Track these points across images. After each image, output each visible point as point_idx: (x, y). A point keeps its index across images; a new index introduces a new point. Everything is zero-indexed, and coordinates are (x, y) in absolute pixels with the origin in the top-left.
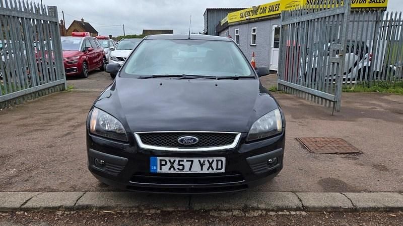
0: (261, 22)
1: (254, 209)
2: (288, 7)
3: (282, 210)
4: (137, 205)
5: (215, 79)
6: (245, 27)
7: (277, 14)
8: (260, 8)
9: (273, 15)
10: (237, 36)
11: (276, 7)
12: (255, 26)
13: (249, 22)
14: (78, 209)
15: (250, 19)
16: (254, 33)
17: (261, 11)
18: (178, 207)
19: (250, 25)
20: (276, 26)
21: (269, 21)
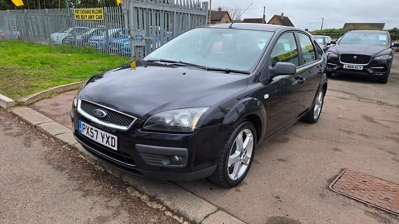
1: (159, 202)
3: (179, 215)
5: (205, 69)
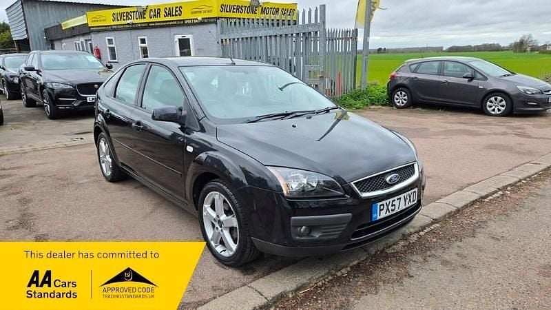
0: (154, 30)
2: (196, 12)
4: (327, 271)
6: (126, 35)
7: (180, 21)
8: (149, 10)
9: (172, 21)
10: (110, 48)
11: (176, 11)
12: (145, 34)
13: (133, 27)
14: (275, 302)
15: (133, 24)
16: (144, 45)
17: (152, 13)
18: (360, 257)
19: (134, 33)
20: (180, 37)
21: (168, 29)
